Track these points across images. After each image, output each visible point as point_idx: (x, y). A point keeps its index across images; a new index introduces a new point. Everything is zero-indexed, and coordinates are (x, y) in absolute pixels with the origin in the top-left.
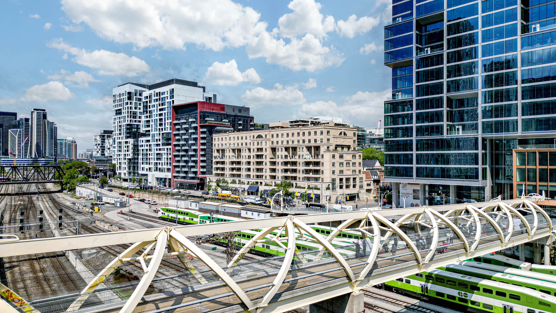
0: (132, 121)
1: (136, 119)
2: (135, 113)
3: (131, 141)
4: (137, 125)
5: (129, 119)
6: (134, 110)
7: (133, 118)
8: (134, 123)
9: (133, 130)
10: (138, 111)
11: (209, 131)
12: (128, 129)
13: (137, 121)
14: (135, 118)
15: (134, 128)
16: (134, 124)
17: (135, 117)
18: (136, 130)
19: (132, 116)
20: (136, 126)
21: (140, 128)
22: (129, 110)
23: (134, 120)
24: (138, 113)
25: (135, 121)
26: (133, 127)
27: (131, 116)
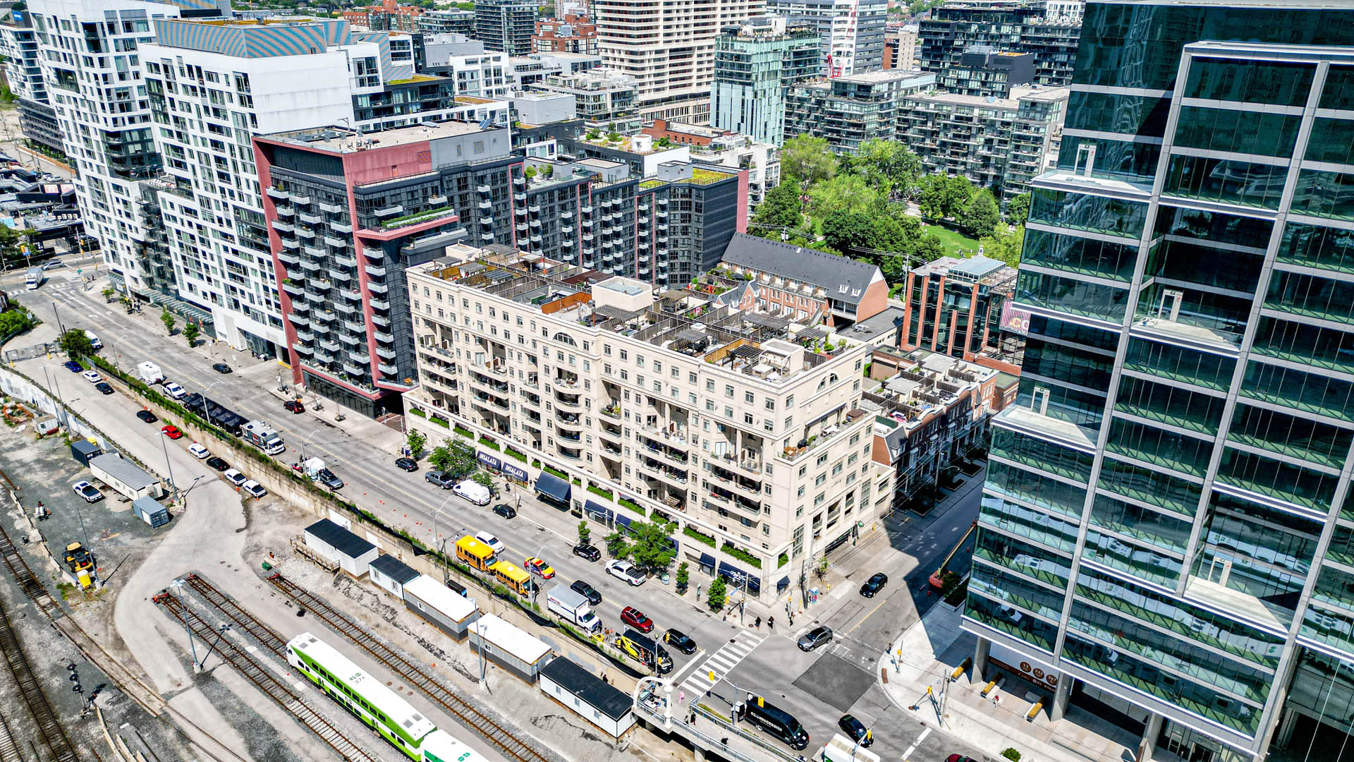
0: (120, 121)
1: (130, 114)
2: (123, 93)
3: (133, 188)
4: (141, 132)
5: (110, 116)
6: (117, 83)
7: (122, 110)
8: (129, 127)
9: (132, 149)
10: (131, 83)
11: (390, 254)
12: (112, 147)
13: (137, 119)
14: (129, 109)
15: (133, 143)
16: (130, 132)
17: (125, 107)
18: (138, 147)
19: (117, 107)
20: (136, 136)
21: (151, 140)
22: (103, 87)
23: (126, 115)
24: (135, 90)
25: (132, 120)
26: (129, 139)
27: (112, 106)
